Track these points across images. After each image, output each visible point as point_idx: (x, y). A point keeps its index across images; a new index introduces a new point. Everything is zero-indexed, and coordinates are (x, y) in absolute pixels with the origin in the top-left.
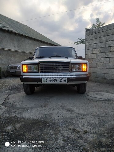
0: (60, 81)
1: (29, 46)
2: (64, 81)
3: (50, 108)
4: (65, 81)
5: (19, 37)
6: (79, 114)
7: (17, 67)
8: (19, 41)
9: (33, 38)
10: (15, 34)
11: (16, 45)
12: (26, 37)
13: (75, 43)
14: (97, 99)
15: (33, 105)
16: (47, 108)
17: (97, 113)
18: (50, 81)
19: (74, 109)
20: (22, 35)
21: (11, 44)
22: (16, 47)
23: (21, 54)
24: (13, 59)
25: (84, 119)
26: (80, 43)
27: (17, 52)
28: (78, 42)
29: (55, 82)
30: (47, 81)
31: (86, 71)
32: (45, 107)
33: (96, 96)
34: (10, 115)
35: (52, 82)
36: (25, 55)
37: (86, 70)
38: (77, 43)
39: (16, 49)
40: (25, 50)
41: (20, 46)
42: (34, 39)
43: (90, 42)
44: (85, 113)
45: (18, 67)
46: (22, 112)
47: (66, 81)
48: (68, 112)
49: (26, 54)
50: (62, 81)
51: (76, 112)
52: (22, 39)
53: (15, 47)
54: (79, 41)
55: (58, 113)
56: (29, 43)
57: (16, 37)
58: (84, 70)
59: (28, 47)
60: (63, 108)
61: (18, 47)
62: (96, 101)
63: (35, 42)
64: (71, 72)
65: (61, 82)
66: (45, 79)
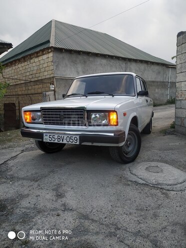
0: (68, 141)
1: (101, 69)
2: (74, 141)
4: (76, 141)
5: (85, 57)
6: (64, 204)
8: (85, 62)
9: (108, 56)
10: (79, 53)
11: (80, 69)
12: (96, 55)
16: (37, 183)
17: (94, 211)
18: (54, 139)
19: (69, 193)
21: (73, 69)
22: (81, 73)
29: (61, 142)
30: (50, 139)
31: (117, 125)
32: (37, 181)
35: (56, 141)
41: (87, 70)
42: (111, 57)
44: (74, 206)
47: (78, 140)
48: (53, 197)
50: (72, 141)
51: (64, 200)
52: (91, 59)
53: (78, 73)
55: (38, 196)
56: (101, 65)
57: (80, 57)
58: (112, 124)
60: (56, 189)
61: (84, 72)
63: (113, 61)
64: (89, 125)
65: (70, 143)
66: (47, 136)
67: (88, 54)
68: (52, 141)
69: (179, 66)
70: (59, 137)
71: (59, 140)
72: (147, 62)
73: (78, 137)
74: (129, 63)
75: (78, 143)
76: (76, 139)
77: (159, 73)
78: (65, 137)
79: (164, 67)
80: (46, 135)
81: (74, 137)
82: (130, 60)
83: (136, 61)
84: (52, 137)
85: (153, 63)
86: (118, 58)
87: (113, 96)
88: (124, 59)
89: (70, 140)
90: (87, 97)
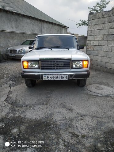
1: (27, 26)
2: (65, 78)
3: (52, 105)
5: (17, 17)
6: (78, 114)
7: (16, 50)
8: (17, 20)
9: (31, 17)
10: (12, 13)
11: (14, 25)
12: (24, 16)
14: (96, 94)
15: (35, 101)
16: (48, 106)
17: (95, 113)
18: (51, 78)
19: (74, 107)
21: (9, 25)
22: (14, 28)
23: (20, 35)
24: (11, 41)
25: (82, 120)
26: (82, 25)
27: (15, 33)
28: (80, 23)
29: (56, 79)
30: (48, 78)
31: (87, 68)
32: (46, 104)
33: (96, 91)
34: (14, 114)
37: (86, 67)
38: (79, 25)
39: (14, 30)
40: (23, 30)
41: (19, 26)
42: (33, 18)
43: (93, 27)
44: (84, 113)
45: (17, 51)
46: (25, 111)
47: (67, 78)
48: (68, 111)
49: (24, 35)
51: (75, 111)
52: (20, 19)
53: (13, 28)
55: (59, 112)
56: (27, 23)
57: (13, 17)
58: (85, 67)
59: (27, 28)
60: (64, 107)
61: (16, 28)
62: (95, 97)
63: (34, 21)
64: (72, 69)
65: (62, 79)
66: (46, 76)
67: (19, 14)
68: (50, 80)
69: (90, 32)
71: (54, 78)
72: (52, 23)
74: (43, 23)
77: (58, 30)
79: (61, 27)
80: (45, 76)
81: (65, 76)
82: (44, 21)
83: (47, 22)
85: (55, 24)
86: (37, 19)
87: (68, 49)
88: (40, 20)
89: (62, 78)
90: (51, 50)
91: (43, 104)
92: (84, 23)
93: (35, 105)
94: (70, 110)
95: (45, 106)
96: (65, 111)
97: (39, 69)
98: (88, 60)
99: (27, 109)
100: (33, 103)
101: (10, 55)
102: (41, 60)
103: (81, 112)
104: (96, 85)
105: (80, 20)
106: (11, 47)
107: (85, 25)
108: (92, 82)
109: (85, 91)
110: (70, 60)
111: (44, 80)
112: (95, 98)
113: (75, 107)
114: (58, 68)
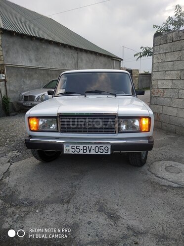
0: (97, 151)
1: (55, 57)
2: (104, 151)
3: (78, 205)
4: (107, 151)
5: (38, 44)
6: (129, 228)
7: (34, 97)
8: (38, 49)
9: (61, 44)
10: (31, 38)
11: (32, 57)
12: (49, 42)
13: (135, 56)
14: (167, 183)
15: (48, 194)
16: (71, 206)
17: (165, 228)
18: (78, 150)
19: (121, 212)
20: (43, 39)
21: (25, 56)
22: (34, 61)
23: (42, 72)
24: (28, 82)
26: (145, 55)
27: (34, 70)
28: (140, 53)
29: (88, 153)
30: (73, 150)
31: (149, 131)
32: (68, 202)
35: (81, 152)
36: (48, 74)
37: (147, 130)
38: (139, 55)
39: (34, 64)
40: (48, 65)
41: (40, 58)
42: (64, 46)
43: (162, 57)
44: (142, 228)
45: (36, 98)
46: (25, 216)
47: (109, 150)
48: (109, 221)
49: (49, 72)
50: (102, 151)
51: (123, 221)
52: (43, 46)
53: (31, 61)
54: (142, 51)
55: (89, 223)
56: (54, 53)
57: (33, 43)
58: (143, 130)
59: (54, 60)
60: (101, 209)
61: (37, 61)
62: (165, 188)
63: (65, 50)
64: (119, 133)
65: (99, 153)
66: (69, 146)
67: (41, 40)
68: (76, 153)
69: (156, 65)
70: (85, 148)
71: (85, 151)
72: (96, 53)
73: (109, 147)
74: (80, 54)
75: (109, 153)
76: (106, 149)
77: (106, 64)
78: (94, 147)
79: (110, 59)
80: (66, 146)
81: (104, 146)
82: (81, 50)
83: (86, 51)
84: (75, 148)
85: (101, 55)
86: (70, 47)
87: (116, 96)
88: (76, 49)
89: (100, 150)
90: (85, 96)
91: (62, 202)
92: (147, 52)
93: (46, 203)
94: (113, 217)
95: (66, 205)
96: (102, 220)
97: (58, 132)
98: (149, 118)
99: (29, 212)
100: (43, 199)
101: (24, 104)
102: (60, 116)
103: (135, 223)
104: (168, 163)
105: (141, 48)
106: (27, 90)
107: (149, 55)
108: (160, 156)
109: (146, 174)
110: (115, 116)
111: (65, 153)
112: (165, 190)
113: (123, 211)
114: (92, 131)
